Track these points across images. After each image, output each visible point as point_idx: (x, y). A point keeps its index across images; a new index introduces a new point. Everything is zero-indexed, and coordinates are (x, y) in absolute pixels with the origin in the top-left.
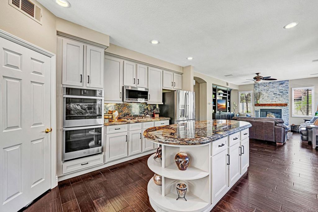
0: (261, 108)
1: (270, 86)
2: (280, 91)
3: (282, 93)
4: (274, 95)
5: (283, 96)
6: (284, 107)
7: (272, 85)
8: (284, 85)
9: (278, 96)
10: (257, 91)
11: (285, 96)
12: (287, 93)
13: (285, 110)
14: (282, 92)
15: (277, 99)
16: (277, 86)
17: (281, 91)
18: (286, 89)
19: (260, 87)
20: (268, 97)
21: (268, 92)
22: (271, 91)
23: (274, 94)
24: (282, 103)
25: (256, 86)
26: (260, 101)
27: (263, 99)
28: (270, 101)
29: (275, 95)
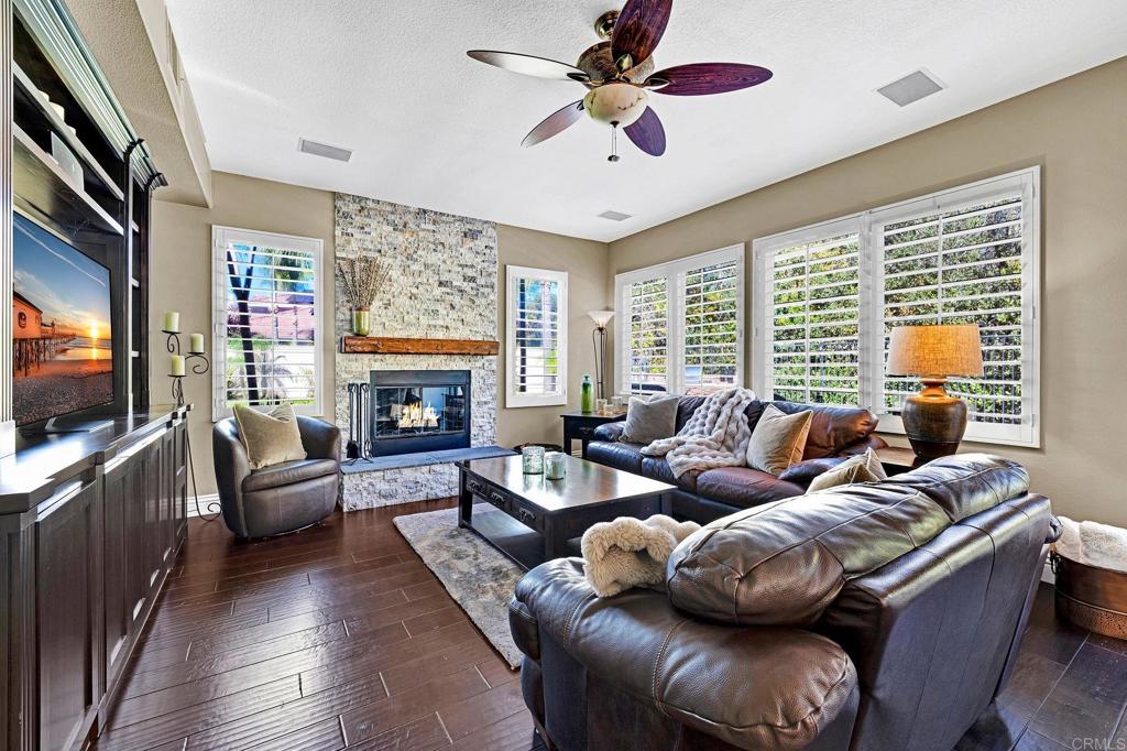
0: (377, 367)
1: (421, 234)
2: (466, 269)
3: (474, 285)
4: (438, 291)
5: (477, 303)
6: (480, 362)
7: (432, 227)
8: (480, 243)
9: (457, 300)
10: (352, 251)
11: (483, 301)
12: (490, 290)
13: (482, 372)
14: (473, 279)
15: (454, 314)
16: (453, 240)
17: (470, 273)
18: (486, 264)
19: (374, 224)
20: (412, 297)
21: (415, 267)
22: (426, 266)
23: (441, 284)
24: (473, 339)
25: (346, 215)
26: (376, 323)
27: (387, 306)
28: (424, 320)
29: (443, 289)
